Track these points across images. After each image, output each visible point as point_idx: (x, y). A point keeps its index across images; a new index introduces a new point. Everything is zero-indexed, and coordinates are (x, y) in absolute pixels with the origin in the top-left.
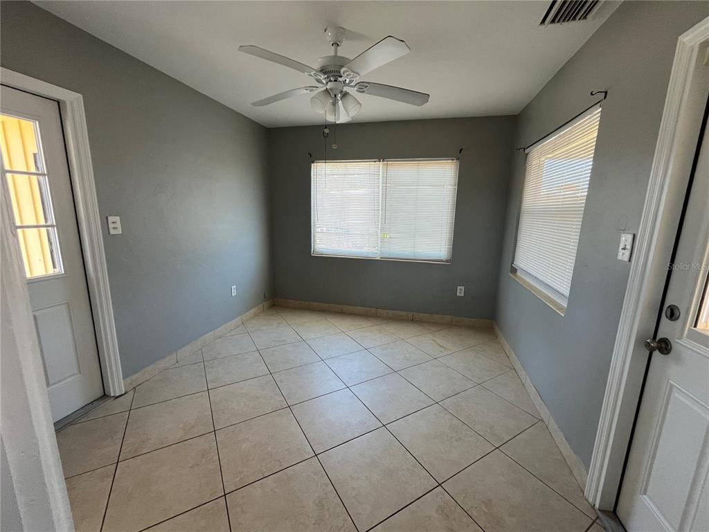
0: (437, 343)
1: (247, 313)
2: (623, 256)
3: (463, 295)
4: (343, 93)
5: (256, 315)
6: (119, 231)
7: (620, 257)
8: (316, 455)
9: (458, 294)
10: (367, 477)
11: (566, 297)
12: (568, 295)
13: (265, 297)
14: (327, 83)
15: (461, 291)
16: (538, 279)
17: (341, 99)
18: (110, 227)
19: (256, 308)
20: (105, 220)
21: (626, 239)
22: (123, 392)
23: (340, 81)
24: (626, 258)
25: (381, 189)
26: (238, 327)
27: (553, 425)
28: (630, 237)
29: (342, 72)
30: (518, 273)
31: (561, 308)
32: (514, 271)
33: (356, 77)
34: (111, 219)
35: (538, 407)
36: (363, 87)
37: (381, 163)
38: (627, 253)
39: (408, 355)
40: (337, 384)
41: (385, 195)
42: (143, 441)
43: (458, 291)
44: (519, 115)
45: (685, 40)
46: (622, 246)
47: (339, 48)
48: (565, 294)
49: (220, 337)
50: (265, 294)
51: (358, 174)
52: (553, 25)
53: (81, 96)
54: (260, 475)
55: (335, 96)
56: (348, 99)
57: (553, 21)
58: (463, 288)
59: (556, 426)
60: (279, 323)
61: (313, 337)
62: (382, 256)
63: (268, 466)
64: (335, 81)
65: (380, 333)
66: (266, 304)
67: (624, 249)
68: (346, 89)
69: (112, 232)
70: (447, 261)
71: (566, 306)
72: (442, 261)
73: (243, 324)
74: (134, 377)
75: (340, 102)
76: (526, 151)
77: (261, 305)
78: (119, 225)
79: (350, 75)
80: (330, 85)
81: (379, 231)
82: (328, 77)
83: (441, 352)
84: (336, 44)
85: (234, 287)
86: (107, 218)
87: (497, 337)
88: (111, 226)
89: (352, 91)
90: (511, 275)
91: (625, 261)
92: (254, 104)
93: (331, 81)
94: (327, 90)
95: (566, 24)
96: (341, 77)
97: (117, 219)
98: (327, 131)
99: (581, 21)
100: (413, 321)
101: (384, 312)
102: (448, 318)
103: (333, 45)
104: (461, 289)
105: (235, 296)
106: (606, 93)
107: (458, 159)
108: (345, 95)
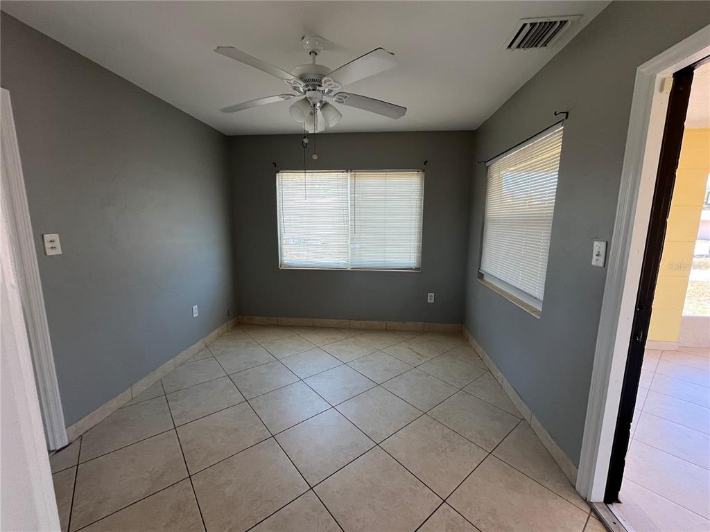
0: (414, 351)
1: (210, 335)
2: (597, 261)
3: (433, 301)
4: (323, 103)
5: (220, 336)
6: (59, 251)
7: (594, 263)
8: (312, 488)
9: (429, 301)
10: (369, 505)
11: (540, 300)
12: (542, 299)
13: (229, 315)
14: (305, 92)
15: (431, 298)
16: (509, 284)
17: (321, 109)
18: (46, 246)
19: (220, 328)
20: (40, 238)
21: (599, 246)
22: (67, 444)
23: (319, 90)
24: (601, 264)
25: (349, 200)
26: (201, 351)
27: (536, 424)
28: (603, 244)
29: (323, 81)
30: (485, 278)
31: (535, 311)
32: (481, 276)
33: (338, 87)
34: (48, 237)
35: (518, 407)
36: (343, 97)
37: (349, 174)
38: (602, 259)
39: (388, 366)
40: (321, 405)
41: (354, 205)
42: (100, 503)
43: (429, 297)
44: (477, 130)
45: (643, 70)
46: (595, 253)
47: (317, 57)
48: (538, 297)
49: (182, 364)
50: (228, 312)
51: (325, 185)
52: (517, 50)
53: (8, 91)
54: (251, 522)
55: (314, 105)
56: (328, 109)
57: (518, 47)
58: (433, 294)
59: (539, 425)
60: (248, 343)
61: (288, 355)
62: (352, 267)
63: (259, 510)
64: (314, 90)
65: (355, 345)
66: (231, 322)
67: (598, 255)
68: (325, 99)
69: (50, 252)
70: (416, 269)
71: (541, 310)
72: (412, 269)
73: (207, 347)
74: (80, 423)
75: (319, 112)
76: (487, 164)
77: (226, 325)
78: (58, 244)
79: (332, 85)
80: (308, 94)
81: (349, 241)
82: (307, 86)
83: (419, 359)
84: (314, 53)
85: (194, 307)
86: (43, 236)
87: (468, 341)
88: (48, 245)
89: (331, 100)
90: (479, 280)
91: (599, 267)
92: (225, 110)
93: (309, 90)
94: (306, 99)
95: (530, 50)
96: (320, 86)
97: (56, 237)
98: (306, 141)
99: (542, 48)
100: (387, 330)
101: (357, 323)
102: (420, 324)
103: (310, 53)
104: (431, 296)
105: (197, 317)
106: (567, 113)
107: (424, 171)
108: (324, 105)
